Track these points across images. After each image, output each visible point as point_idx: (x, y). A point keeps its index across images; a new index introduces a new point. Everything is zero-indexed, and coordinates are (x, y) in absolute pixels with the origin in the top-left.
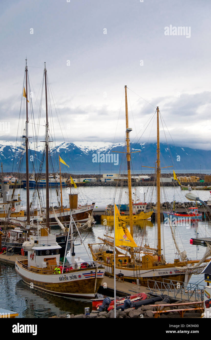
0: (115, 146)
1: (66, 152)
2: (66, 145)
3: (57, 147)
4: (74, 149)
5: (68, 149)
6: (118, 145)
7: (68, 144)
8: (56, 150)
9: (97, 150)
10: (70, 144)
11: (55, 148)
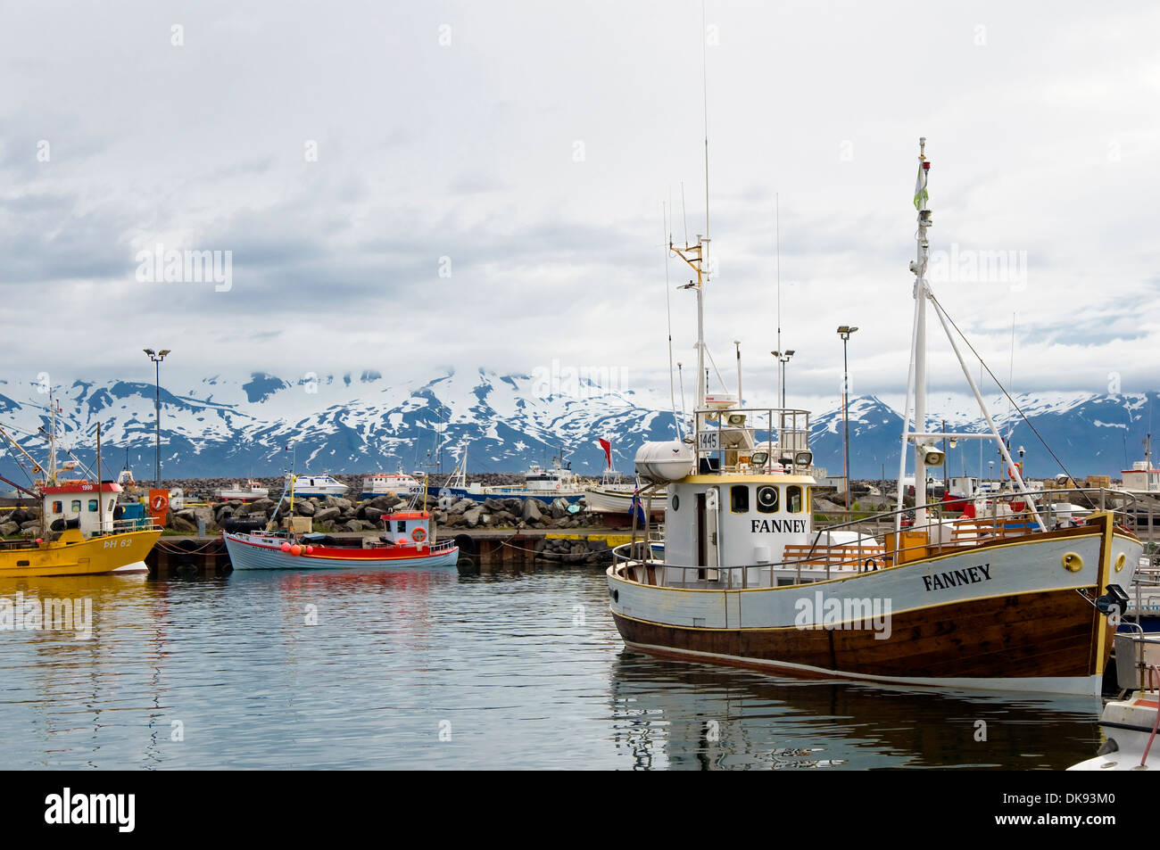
0: (1032, 414)
1: (858, 434)
2: (860, 410)
3: (827, 416)
4: (886, 422)
5: (866, 422)
6: (1043, 410)
7: (865, 406)
8: (824, 425)
9: (968, 426)
10: (873, 405)
11: (823, 421)
